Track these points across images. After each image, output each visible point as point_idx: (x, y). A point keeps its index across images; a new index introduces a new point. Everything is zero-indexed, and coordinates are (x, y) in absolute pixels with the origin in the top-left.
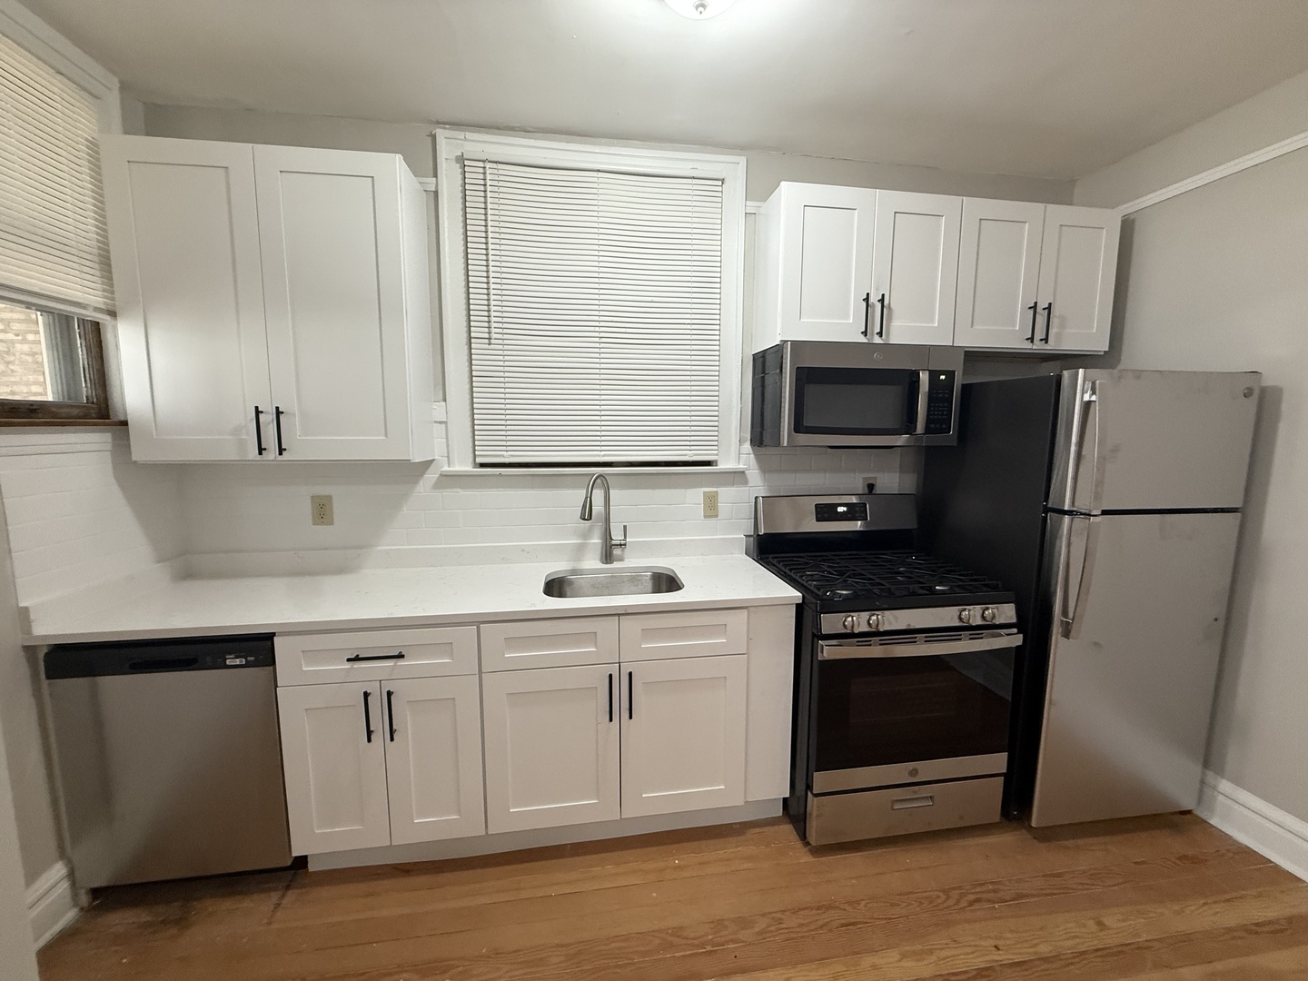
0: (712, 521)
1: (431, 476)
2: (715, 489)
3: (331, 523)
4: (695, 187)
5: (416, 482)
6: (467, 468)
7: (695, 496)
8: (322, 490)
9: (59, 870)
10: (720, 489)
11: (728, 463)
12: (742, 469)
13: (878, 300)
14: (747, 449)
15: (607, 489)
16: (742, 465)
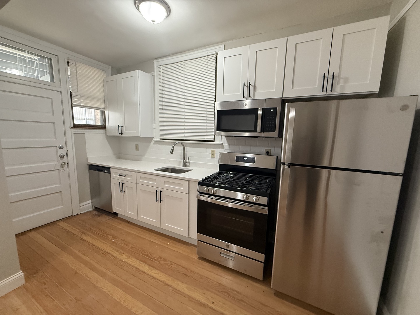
0: (214, 159)
1: (153, 142)
2: (214, 149)
3: (138, 150)
4: (208, 58)
5: (151, 143)
6: (159, 140)
7: (209, 151)
8: (137, 143)
9: (90, 201)
10: (216, 149)
11: (218, 141)
12: (222, 143)
13: (249, 85)
14: (224, 137)
15: (184, 147)
16: (222, 142)
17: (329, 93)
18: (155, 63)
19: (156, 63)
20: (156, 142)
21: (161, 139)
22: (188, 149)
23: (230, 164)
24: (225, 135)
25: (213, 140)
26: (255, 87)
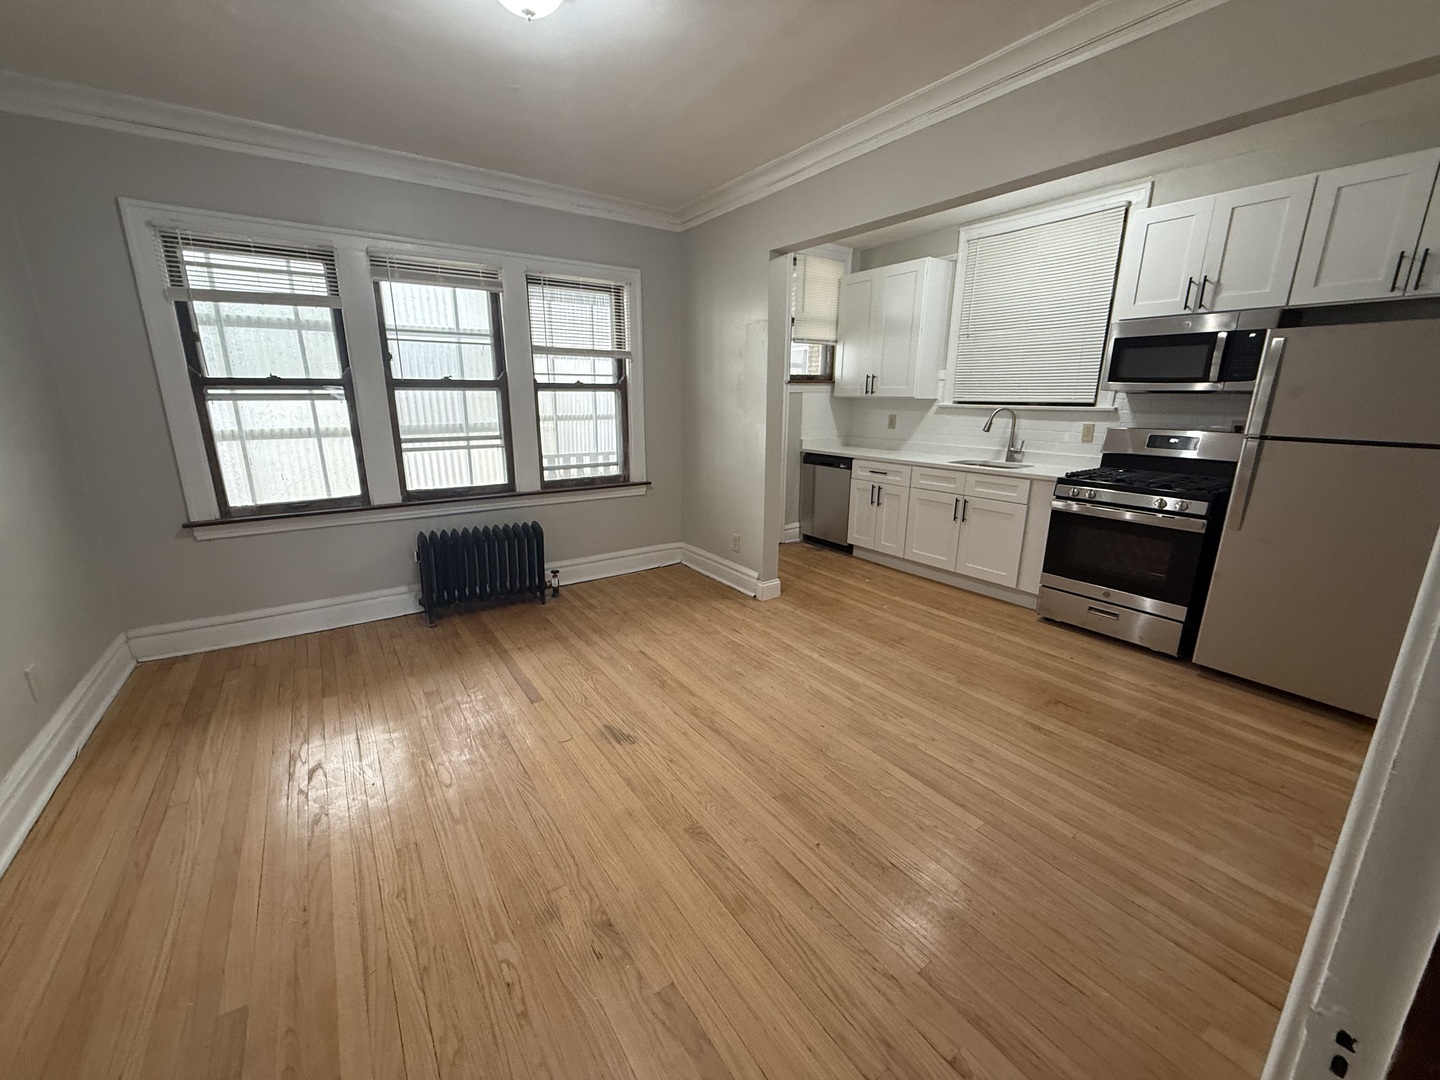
0: (1086, 446)
1: (934, 408)
2: (1093, 423)
3: (895, 428)
5: (928, 410)
6: (950, 404)
7: (1079, 426)
8: (892, 413)
10: (1096, 423)
11: (1104, 404)
12: (1116, 409)
13: (1202, 281)
14: (1122, 395)
15: (1014, 418)
16: (1115, 406)
17: (1411, 293)
18: (962, 234)
19: (964, 235)
20: (944, 410)
21: (954, 402)
22: (1022, 423)
23: (1130, 452)
24: (1127, 390)
25: (1092, 401)
26: (1218, 284)
